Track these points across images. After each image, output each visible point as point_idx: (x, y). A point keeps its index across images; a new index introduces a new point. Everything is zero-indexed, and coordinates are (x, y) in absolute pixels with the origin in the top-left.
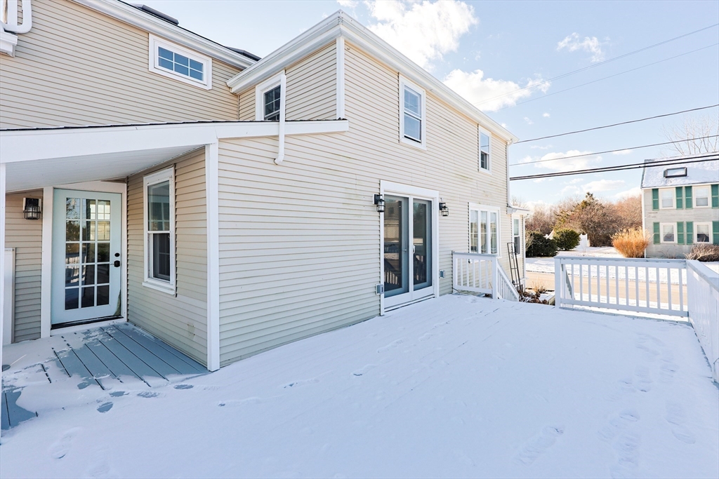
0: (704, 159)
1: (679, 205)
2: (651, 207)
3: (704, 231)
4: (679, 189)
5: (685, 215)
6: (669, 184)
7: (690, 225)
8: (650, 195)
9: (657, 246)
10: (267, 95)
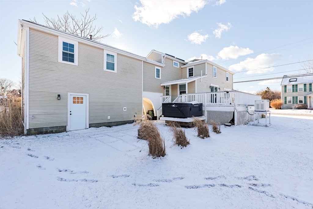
0: (303, 75)
1: (293, 91)
2: (284, 92)
3: (301, 100)
4: (293, 86)
5: (295, 94)
6: (290, 84)
7: (297, 97)
8: (284, 87)
9: (286, 105)
10: (189, 69)
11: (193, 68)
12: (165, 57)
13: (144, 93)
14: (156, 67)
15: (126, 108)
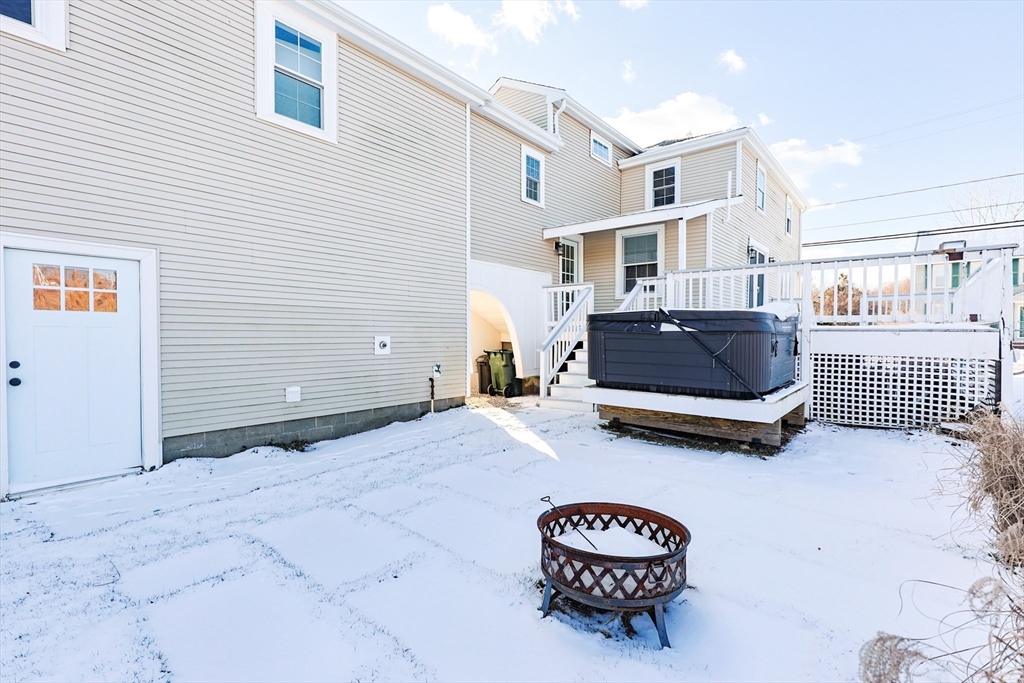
10: (655, 173)
11: (673, 168)
12: (562, 109)
13: (476, 269)
14: (527, 150)
15: (387, 340)
